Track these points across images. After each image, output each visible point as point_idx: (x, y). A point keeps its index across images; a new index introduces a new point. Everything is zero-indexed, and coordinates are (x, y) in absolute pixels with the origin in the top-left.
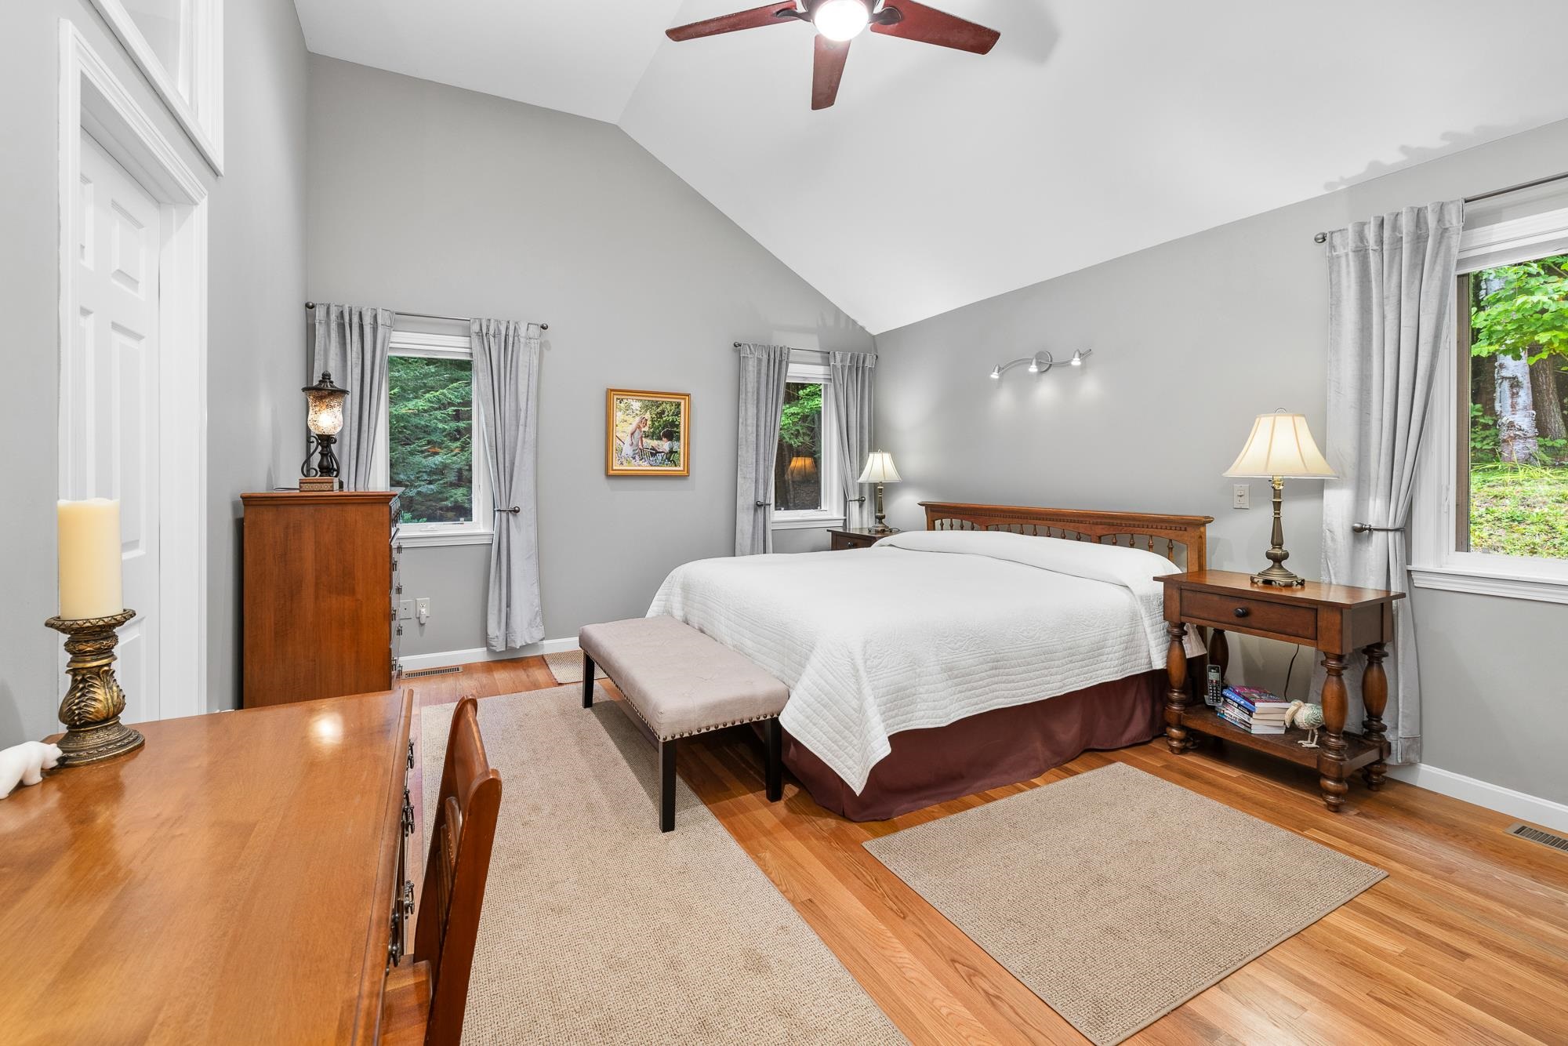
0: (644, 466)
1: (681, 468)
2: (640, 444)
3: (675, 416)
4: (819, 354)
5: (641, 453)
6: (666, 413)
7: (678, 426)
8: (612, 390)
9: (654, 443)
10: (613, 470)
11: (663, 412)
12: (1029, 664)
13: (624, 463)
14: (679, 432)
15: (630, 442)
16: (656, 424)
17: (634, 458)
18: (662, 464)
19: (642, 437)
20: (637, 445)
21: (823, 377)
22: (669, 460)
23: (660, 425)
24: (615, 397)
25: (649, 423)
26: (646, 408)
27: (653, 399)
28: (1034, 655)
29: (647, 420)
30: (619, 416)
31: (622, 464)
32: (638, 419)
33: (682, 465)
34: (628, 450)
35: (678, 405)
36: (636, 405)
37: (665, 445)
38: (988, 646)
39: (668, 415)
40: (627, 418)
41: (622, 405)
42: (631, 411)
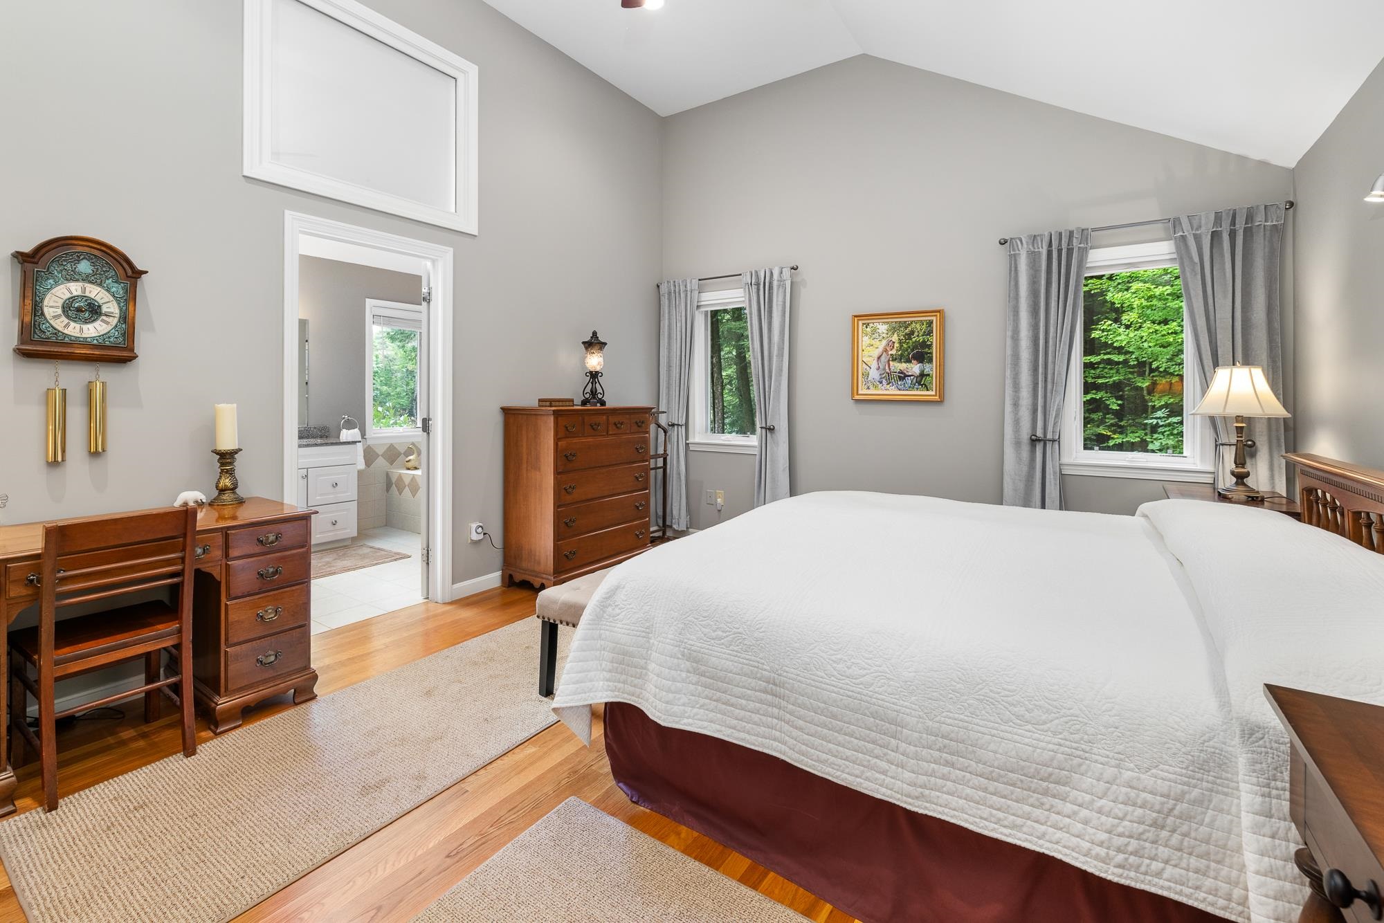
0: (892, 391)
1: (933, 393)
2: (887, 368)
3: (927, 335)
4: (1160, 225)
5: (889, 377)
6: (916, 334)
7: (930, 346)
8: (856, 316)
9: (903, 366)
10: (858, 394)
11: (912, 333)
12: (834, 717)
13: (871, 387)
14: (931, 353)
15: (876, 366)
16: (905, 346)
17: (881, 382)
18: (911, 388)
19: (889, 360)
20: (884, 369)
21: (1168, 257)
22: (920, 384)
23: (909, 347)
24: (860, 323)
25: (897, 345)
26: (893, 330)
27: (899, 320)
28: (846, 707)
29: (894, 342)
30: (865, 341)
31: (868, 388)
32: (884, 342)
33: (934, 390)
34: (874, 374)
35: (930, 323)
36: (883, 328)
37: (915, 368)
38: (761, 655)
39: (918, 336)
40: (873, 342)
41: (868, 329)
42: (877, 335)
